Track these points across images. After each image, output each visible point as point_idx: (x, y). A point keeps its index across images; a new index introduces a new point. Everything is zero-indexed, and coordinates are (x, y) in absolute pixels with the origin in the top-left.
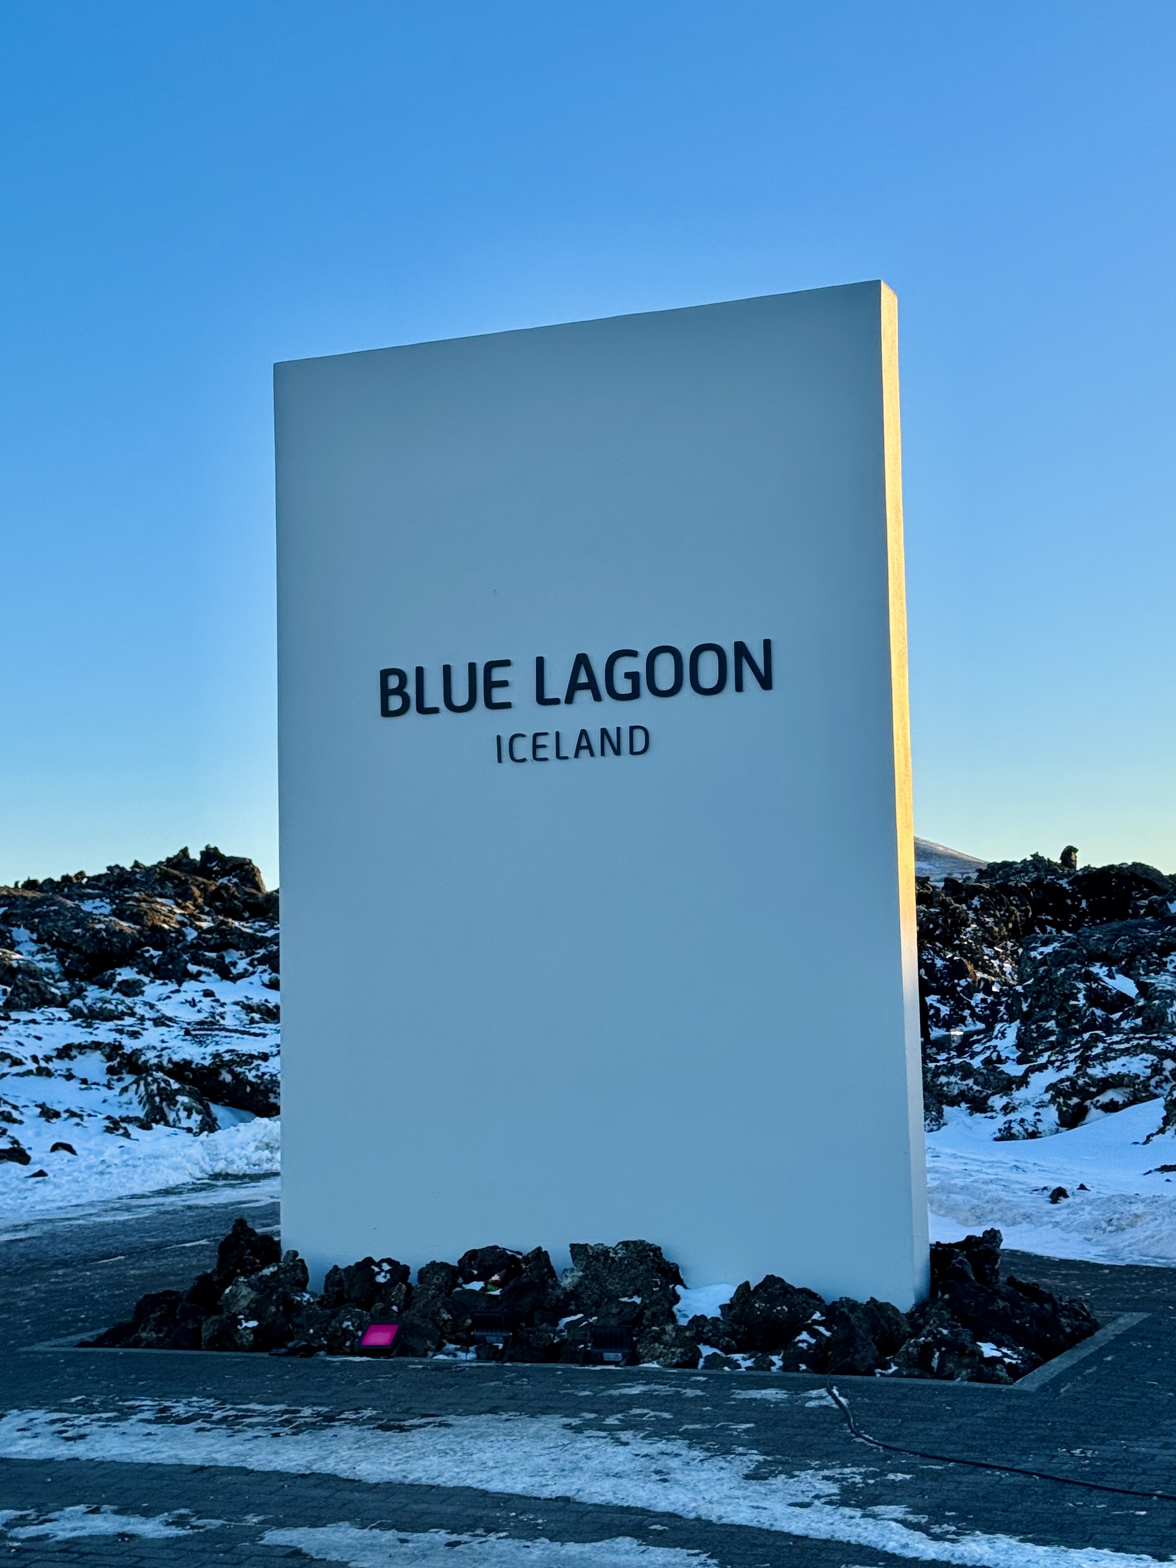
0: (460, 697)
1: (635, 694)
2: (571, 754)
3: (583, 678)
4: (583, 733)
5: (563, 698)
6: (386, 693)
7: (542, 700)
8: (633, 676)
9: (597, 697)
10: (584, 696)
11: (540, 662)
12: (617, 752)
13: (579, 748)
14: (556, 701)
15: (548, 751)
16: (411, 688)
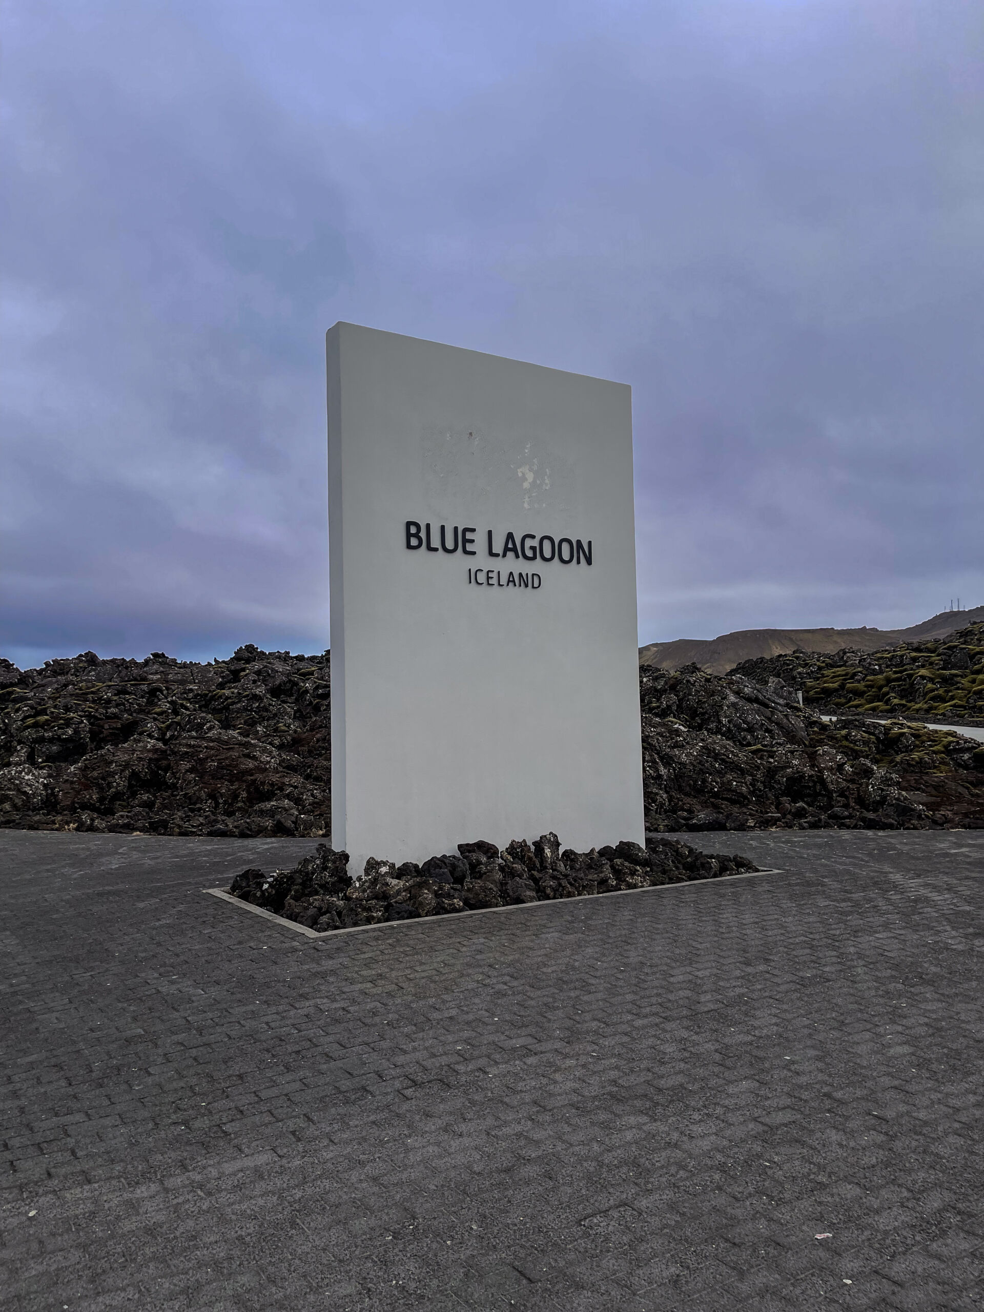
0: (450, 545)
1: (534, 558)
2: (505, 584)
3: (510, 546)
4: (511, 573)
5: (501, 555)
6: (409, 535)
7: (491, 554)
8: (533, 548)
9: (517, 557)
10: (510, 555)
11: (490, 532)
12: (526, 586)
13: (509, 581)
14: (497, 555)
15: (494, 581)
16: (423, 534)
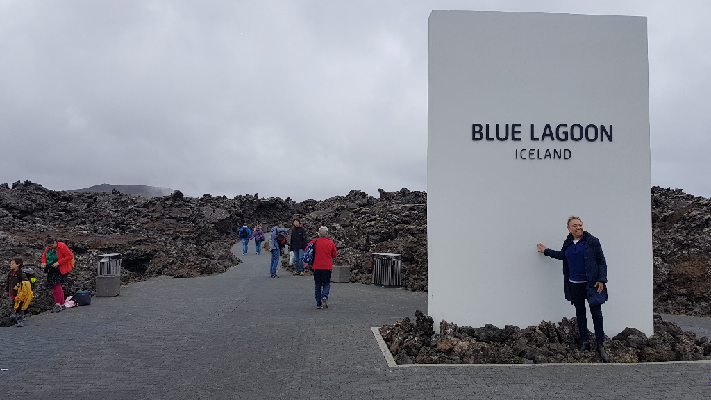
0: (502, 135)
1: (566, 139)
2: (543, 158)
3: (548, 132)
4: (548, 150)
5: (540, 139)
6: (474, 132)
7: (533, 139)
8: (566, 133)
9: (553, 139)
10: (548, 139)
11: (532, 126)
12: (560, 157)
13: (546, 155)
14: (538, 139)
15: (535, 156)
16: (484, 131)
